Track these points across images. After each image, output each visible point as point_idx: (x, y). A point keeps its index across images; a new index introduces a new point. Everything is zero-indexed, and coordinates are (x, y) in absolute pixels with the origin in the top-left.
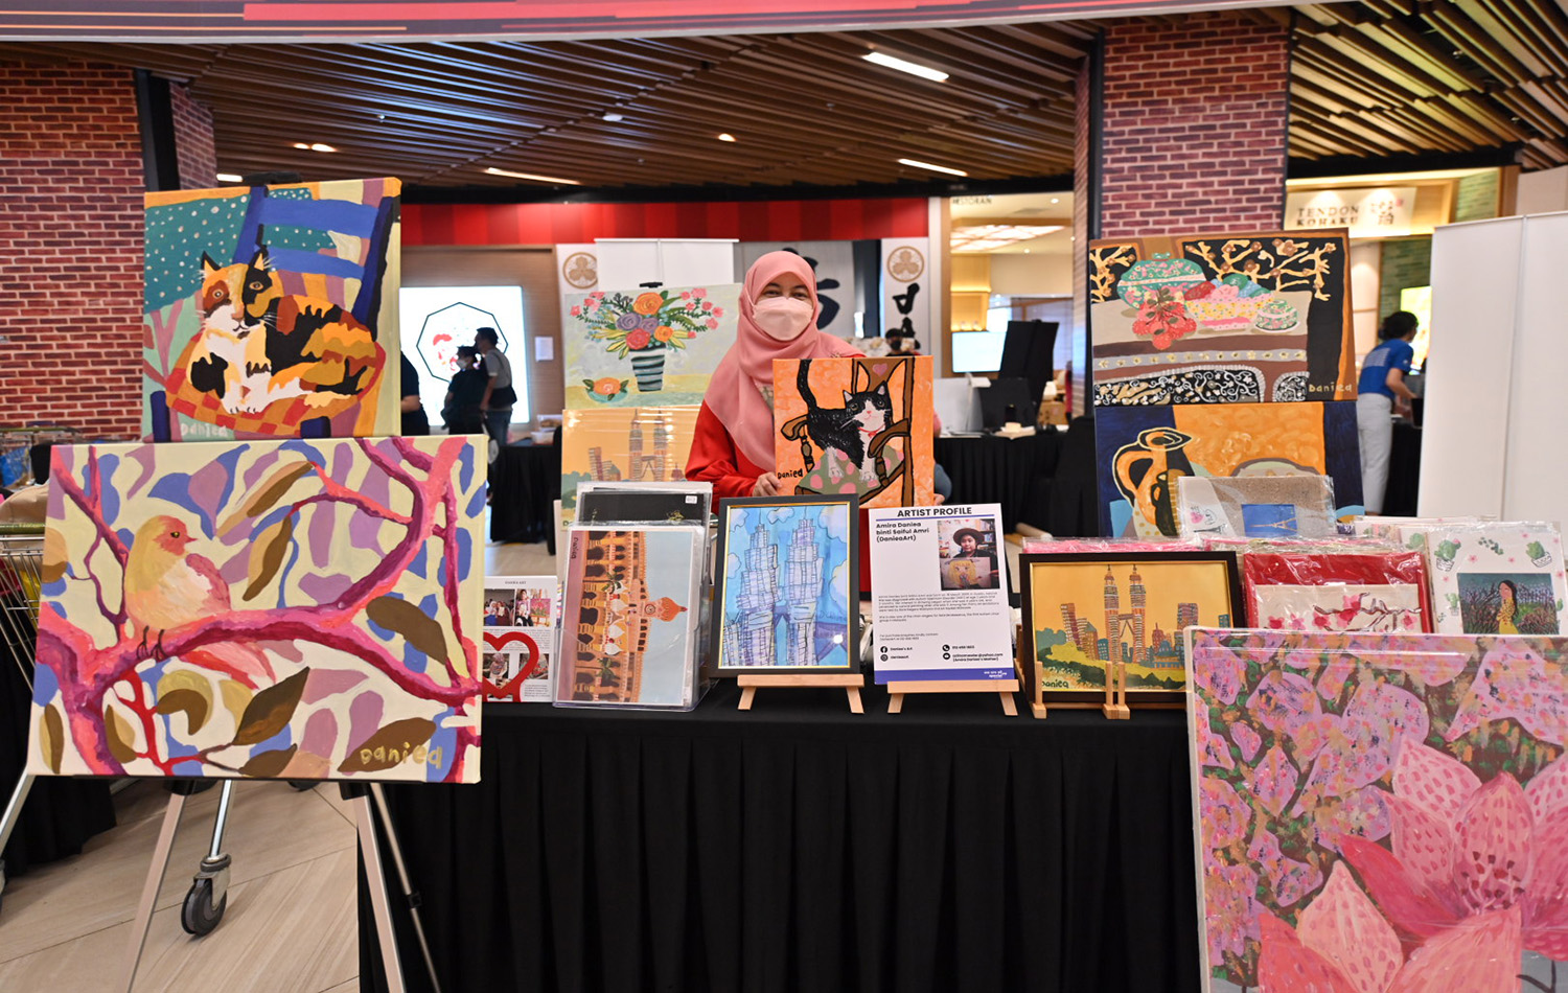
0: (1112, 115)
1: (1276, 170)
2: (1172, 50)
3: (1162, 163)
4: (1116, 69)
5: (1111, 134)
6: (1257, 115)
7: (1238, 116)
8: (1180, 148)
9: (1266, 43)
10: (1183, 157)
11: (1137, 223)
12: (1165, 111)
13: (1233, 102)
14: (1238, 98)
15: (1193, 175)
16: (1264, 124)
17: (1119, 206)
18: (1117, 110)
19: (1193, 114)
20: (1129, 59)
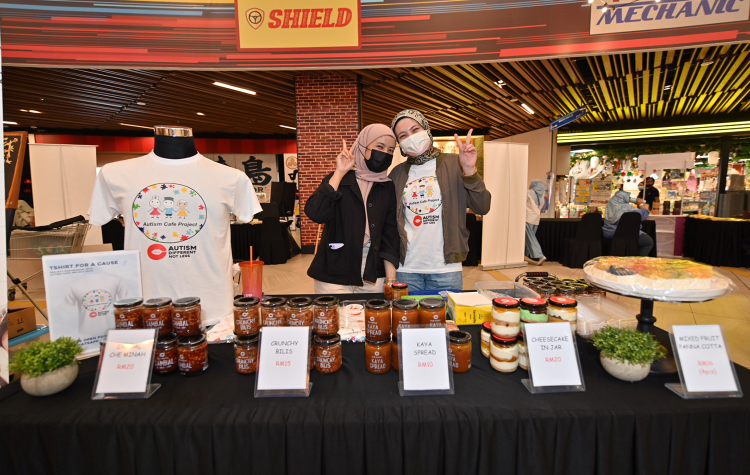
0: (299, 108)
1: (356, 130)
2: (318, 86)
3: (317, 126)
4: (300, 92)
5: (299, 115)
6: (349, 110)
7: (342, 110)
8: (323, 121)
9: (350, 85)
10: (324, 124)
11: (310, 147)
12: (317, 108)
13: (340, 105)
14: (342, 104)
15: (328, 131)
16: (351, 113)
17: (304, 141)
18: (301, 106)
19: (327, 109)
20: (304, 88)
